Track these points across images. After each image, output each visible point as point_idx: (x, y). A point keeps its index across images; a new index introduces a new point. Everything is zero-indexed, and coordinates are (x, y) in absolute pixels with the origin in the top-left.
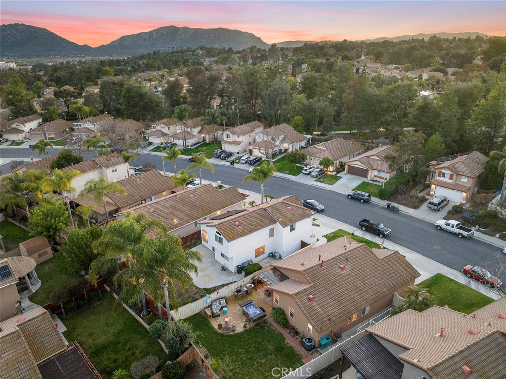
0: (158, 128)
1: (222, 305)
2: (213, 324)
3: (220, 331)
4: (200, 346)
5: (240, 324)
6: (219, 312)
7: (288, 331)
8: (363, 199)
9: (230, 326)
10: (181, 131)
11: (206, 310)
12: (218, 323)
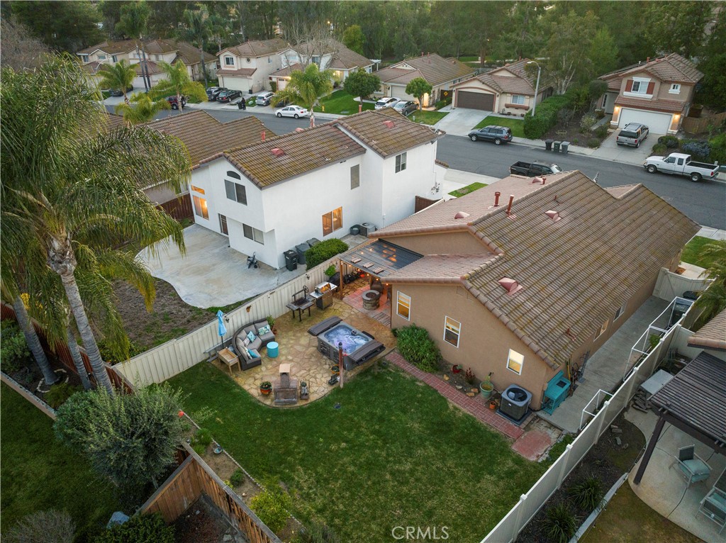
0: (94, 58)
1: (264, 338)
2: (246, 387)
3: (268, 402)
4: (216, 451)
5: (319, 376)
6: (258, 355)
7: (447, 378)
8: (497, 138)
9: (293, 385)
10: (139, 61)
11: (221, 353)
12: (259, 383)
